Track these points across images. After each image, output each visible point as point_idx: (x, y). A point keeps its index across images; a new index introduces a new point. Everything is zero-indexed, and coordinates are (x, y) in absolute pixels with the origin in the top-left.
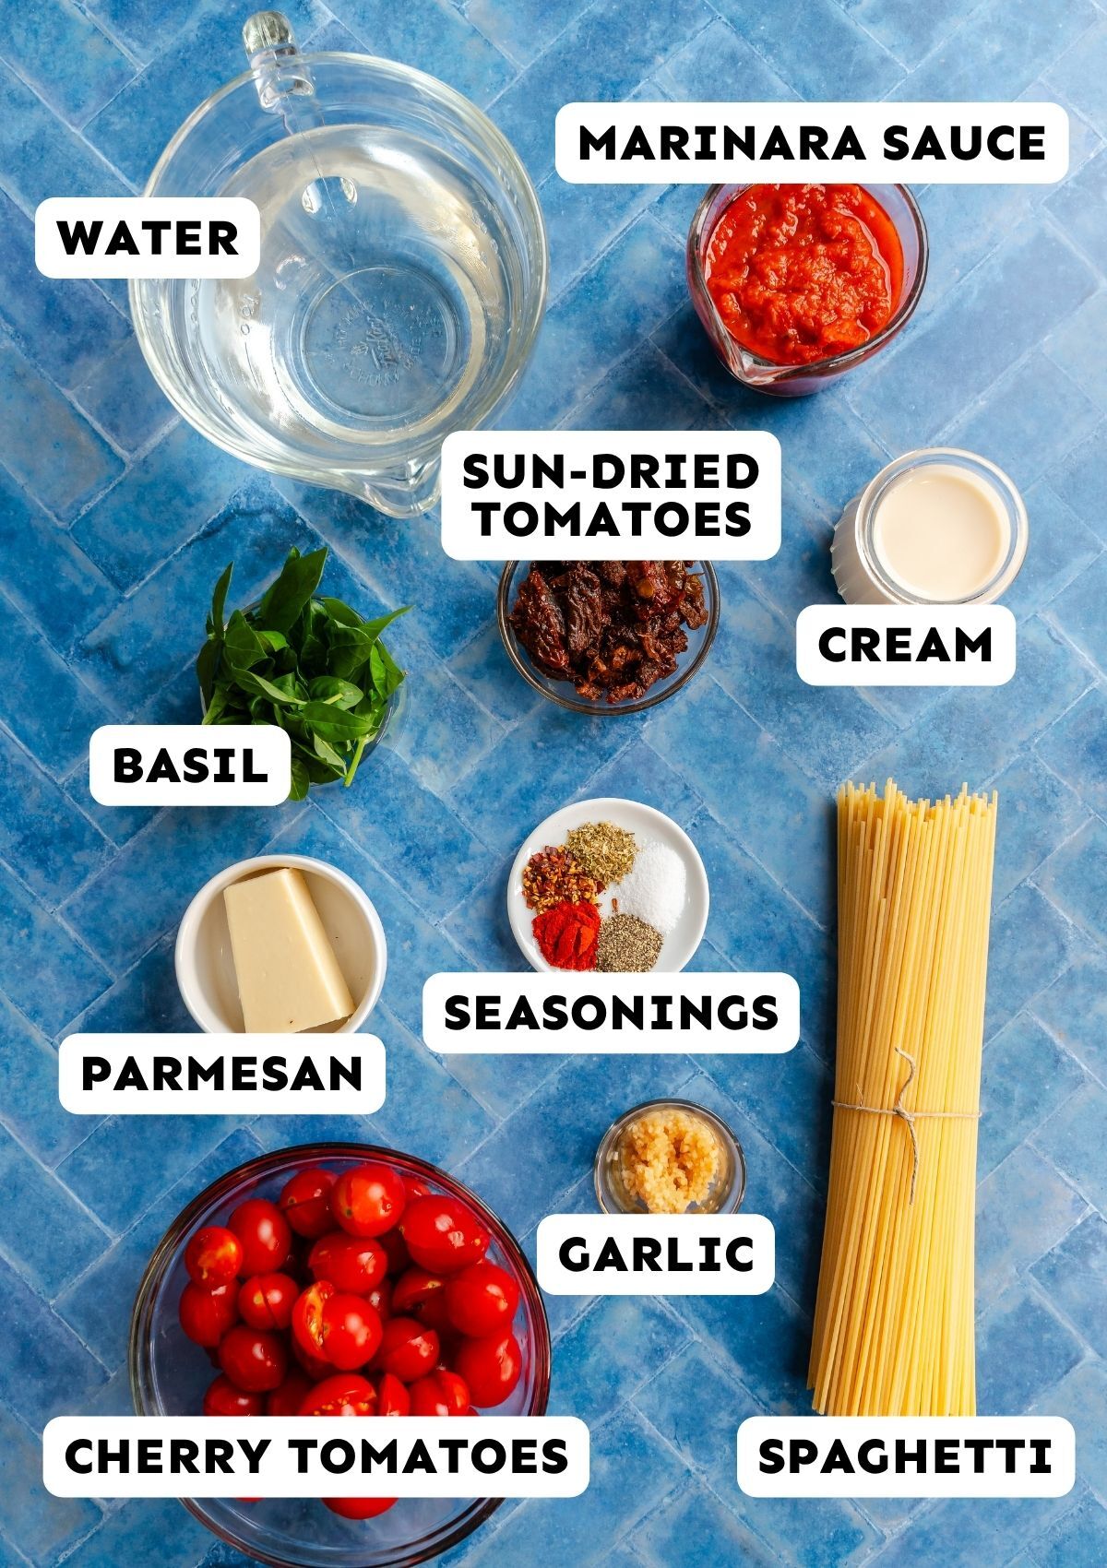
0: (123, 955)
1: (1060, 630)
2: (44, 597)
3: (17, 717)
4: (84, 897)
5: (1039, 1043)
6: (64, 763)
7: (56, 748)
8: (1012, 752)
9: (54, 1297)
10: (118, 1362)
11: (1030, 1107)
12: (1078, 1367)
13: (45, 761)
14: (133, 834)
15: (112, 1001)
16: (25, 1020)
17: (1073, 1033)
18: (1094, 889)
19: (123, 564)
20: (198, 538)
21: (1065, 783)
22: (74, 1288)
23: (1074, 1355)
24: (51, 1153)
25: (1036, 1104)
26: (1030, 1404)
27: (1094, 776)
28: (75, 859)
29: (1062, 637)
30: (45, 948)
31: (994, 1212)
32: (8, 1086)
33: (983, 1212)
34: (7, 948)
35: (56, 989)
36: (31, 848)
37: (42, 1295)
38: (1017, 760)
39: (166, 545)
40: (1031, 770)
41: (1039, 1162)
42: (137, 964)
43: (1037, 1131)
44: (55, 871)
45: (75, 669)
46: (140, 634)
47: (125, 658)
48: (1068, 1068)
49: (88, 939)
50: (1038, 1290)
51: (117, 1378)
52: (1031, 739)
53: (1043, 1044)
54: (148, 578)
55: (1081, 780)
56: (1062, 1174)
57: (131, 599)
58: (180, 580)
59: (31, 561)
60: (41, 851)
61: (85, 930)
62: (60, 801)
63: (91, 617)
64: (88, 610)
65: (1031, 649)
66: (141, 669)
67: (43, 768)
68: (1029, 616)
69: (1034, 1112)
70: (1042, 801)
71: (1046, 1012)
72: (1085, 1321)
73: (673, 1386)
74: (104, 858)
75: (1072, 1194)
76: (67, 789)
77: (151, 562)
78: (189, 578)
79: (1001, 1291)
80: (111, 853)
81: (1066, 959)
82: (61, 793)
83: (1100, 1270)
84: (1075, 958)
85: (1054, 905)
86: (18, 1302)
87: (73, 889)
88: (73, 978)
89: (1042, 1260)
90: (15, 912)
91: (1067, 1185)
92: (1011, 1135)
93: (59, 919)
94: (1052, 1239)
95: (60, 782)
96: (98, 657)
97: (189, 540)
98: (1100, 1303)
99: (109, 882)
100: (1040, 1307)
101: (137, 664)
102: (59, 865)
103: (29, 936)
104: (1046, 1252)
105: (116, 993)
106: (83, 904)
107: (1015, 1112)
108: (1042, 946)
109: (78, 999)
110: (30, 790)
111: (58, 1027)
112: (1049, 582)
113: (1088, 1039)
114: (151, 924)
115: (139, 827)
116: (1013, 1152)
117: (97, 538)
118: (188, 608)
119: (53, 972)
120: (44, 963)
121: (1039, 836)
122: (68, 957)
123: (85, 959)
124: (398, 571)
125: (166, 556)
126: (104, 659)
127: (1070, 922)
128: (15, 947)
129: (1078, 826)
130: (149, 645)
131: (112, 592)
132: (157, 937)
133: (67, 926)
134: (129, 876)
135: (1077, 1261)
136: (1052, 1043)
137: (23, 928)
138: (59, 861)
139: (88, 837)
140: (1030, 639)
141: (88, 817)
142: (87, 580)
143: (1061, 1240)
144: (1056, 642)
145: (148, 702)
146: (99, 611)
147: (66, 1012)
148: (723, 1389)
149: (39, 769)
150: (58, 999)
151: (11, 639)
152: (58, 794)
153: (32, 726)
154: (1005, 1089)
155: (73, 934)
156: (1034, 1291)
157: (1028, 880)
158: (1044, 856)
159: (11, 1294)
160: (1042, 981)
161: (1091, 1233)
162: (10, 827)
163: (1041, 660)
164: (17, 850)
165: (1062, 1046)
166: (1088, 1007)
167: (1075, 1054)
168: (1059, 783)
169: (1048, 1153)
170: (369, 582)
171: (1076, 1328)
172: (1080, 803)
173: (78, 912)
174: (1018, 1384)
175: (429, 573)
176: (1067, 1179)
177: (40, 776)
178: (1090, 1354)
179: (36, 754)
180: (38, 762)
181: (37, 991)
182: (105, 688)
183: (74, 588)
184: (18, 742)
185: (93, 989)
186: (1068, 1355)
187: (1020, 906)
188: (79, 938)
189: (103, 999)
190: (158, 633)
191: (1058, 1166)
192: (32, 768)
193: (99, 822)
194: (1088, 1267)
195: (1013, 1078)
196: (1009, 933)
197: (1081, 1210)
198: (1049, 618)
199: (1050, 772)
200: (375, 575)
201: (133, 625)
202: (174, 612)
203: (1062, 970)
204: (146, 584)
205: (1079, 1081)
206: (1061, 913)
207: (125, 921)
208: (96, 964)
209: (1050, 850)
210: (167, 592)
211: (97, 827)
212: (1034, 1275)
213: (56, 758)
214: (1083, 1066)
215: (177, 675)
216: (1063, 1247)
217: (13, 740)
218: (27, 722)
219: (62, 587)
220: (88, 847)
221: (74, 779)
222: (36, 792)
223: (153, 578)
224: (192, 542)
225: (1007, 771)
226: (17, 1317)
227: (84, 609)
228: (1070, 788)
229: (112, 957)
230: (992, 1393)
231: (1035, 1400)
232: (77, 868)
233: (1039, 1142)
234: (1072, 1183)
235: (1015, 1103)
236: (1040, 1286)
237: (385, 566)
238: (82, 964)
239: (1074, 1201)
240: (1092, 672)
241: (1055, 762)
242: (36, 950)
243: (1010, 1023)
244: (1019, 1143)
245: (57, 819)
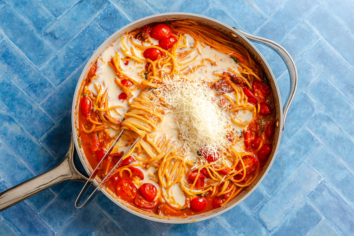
0: (58, 117)
1: (310, 25)
2: (35, 19)
3: (27, 52)
4: (47, 101)
5: (308, 135)
6: (41, 64)
7: (38, 60)
8: (299, 57)
9: (39, 212)
10: (57, 229)
11: (306, 152)
12: (320, 222)
13: (35, 64)
14: (60, 84)
15: (55, 129)
16: (31, 135)
17: (317, 132)
18: (321, 93)
19: (57, 11)
20: (77, 3)
21: (313, 65)
22: (45, 209)
23: (319, 219)
24: (38, 172)
25: (307, 151)
26: (308, 232)
27: (320, 63)
28: (44, 91)
29: (311, 27)
30: (36, 115)
31: (297, 180)
32: (26, 154)
33: (294, 180)
34: (25, 115)
35: (39, 126)
36: (32, 88)
37: (36, 211)
38: (300, 59)
39: (69, 5)
40: (303, 62)
41: (309, 166)
42: (61, 119)
43: (308, 158)
44: (38, 94)
45: (43, 39)
46: (61, 29)
47: (57, 36)
48: (315, 141)
49: (48, 112)
50: (309, 201)
51: (57, 234)
52: (303, 54)
53: (309, 135)
54: (64, 14)
55: (317, 64)
56: (315, 170)
57: (59, 20)
58: (73, 15)
59: (31, 10)
60: (34, 89)
61: (47, 110)
62: (39, 75)
63: (48, 25)
64: (47, 23)
65: (303, 30)
66: (62, 39)
67: (35, 66)
68: (302, 21)
69: (307, 153)
70: (307, 70)
71: (309, 126)
72: (322, 209)
73: (212, 231)
74: (52, 90)
75: (318, 175)
76: (41, 72)
77: (64, 10)
78: (75, 14)
79: (300, 202)
80: (54, 89)
81: (314, 112)
82: (40, 73)
83: (325, 195)
84: (317, 112)
85: (310, 98)
86: (29, 213)
87: (44, 99)
88: (44, 123)
89: (310, 193)
90: (27, 105)
91: (316, 173)
92: (301, 160)
93: (40, 107)
94: (313, 187)
95: (39, 70)
96: (50, 35)
97: (75, 4)
98: (326, 204)
99: (54, 97)
100: (310, 206)
101: (61, 37)
102: (39, 92)
103: (31, 112)
104: (311, 191)
105: (56, 127)
106: (46, 103)
107: (302, 153)
108: (308, 109)
109: (45, 129)
110: (31, 72)
111: (39, 137)
112: (307, 12)
113: (320, 133)
114: (65, 108)
115: (62, 82)
116: (302, 164)
117: (49, 3)
118: (75, 22)
119: (38, 122)
120: (36, 119)
121: (306, 79)
122: (42, 117)
123: (47, 118)
124: (132, 11)
125: (68, 8)
126: (52, 36)
127: (315, 102)
128: (27, 115)
129: (316, 77)
130: (64, 32)
131: (54, 18)
132: (67, 112)
133: (42, 109)
134: (59, 95)
135: (319, 193)
136: (311, 134)
137: (30, 110)
138: (39, 91)
139: (47, 85)
140: (302, 27)
141: (48, 79)
142: (47, 15)
143: (315, 188)
144: (309, 28)
145: (64, 48)
146: (50, 23)
147: (42, 133)
148: (225, 231)
149: (33, 66)
150: (39, 129)
151: (26, 31)
152: (39, 73)
153: (32, 55)
154: (299, 147)
155: (44, 111)
156: (308, 201)
157: (304, 91)
158: (308, 85)
159: (27, 211)
160: (308, 118)
161: (323, 185)
162: (26, 82)
163: (305, 33)
164: (28, 88)
165: (314, 135)
166: (320, 125)
167: (317, 137)
168: (311, 65)
169: (311, 164)
170: (125, 14)
171: (320, 211)
172: (317, 70)
173: (45, 105)
174: (305, 227)
175: (141, 11)
176: (316, 171)
177: (34, 68)
178: (324, 218)
179: (33, 62)
180: (33, 64)
181: (33, 127)
182: (52, 44)
183: (43, 17)
184: (28, 59)
185: (50, 126)
186: (318, 219)
187: (302, 98)
188: (45, 112)
189: (52, 129)
190: (66, 29)
191: (313, 167)
192: (32, 66)
193: (51, 80)
194: (322, 195)
195: (301, 144)
196: (299, 105)
197: (320, 179)
198: (307, 22)
199: (309, 62)
200: (126, 12)
201: (59, 27)
202: (71, 23)
203: (313, 115)
204: (63, 15)
205: (318, 145)
206: (312, 100)
207: (58, 107)
208: (50, 119)
209: (309, 83)
210: (69, 17)
211: (50, 82)
212: (308, 197)
213: (38, 63)
214: (319, 141)
215: (72, 40)
216: (316, 189)
217: (26, 58)
218: (30, 54)
219: (40, 17)
220: (48, 87)
221: (44, 69)
222: (33, 72)
223: (65, 14)
224: (76, 4)
225: (297, 62)
226: (28, 218)
227: (46, 23)
228: (314, 66)
229: (55, 117)
230: (298, 230)
231: (309, 231)
232: (45, 93)
233: (308, 161)
234: (317, 172)
235: (302, 151)
236: (310, 200)
237: (129, 10)
238: (46, 119)
239: (318, 177)
240: (319, 36)
241: (310, 60)
242: (33, 116)
243: (300, 129)
244: (303, 162)
245: (39, 80)
